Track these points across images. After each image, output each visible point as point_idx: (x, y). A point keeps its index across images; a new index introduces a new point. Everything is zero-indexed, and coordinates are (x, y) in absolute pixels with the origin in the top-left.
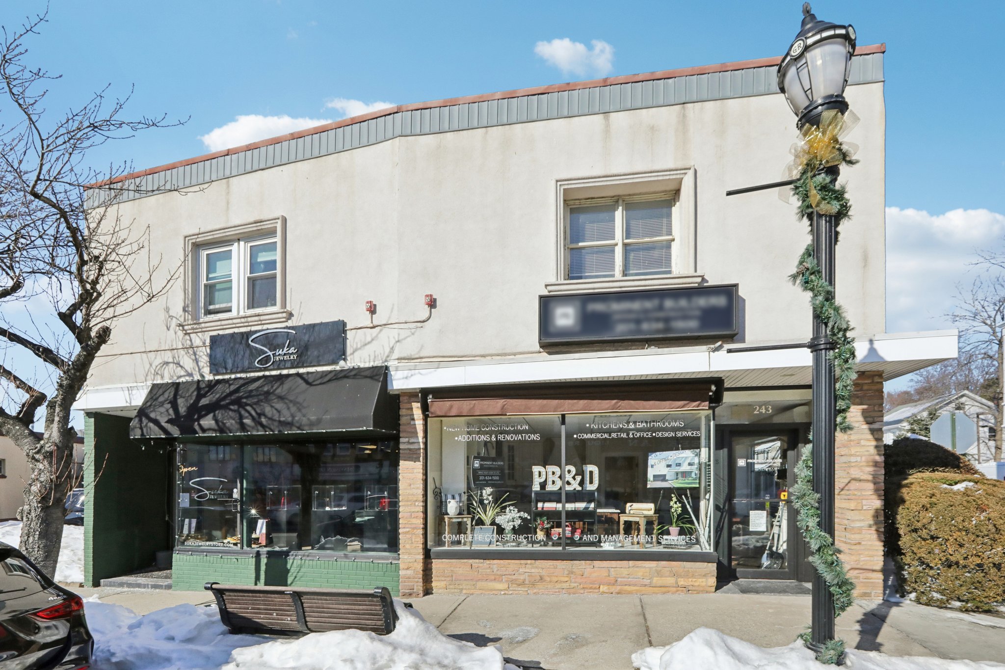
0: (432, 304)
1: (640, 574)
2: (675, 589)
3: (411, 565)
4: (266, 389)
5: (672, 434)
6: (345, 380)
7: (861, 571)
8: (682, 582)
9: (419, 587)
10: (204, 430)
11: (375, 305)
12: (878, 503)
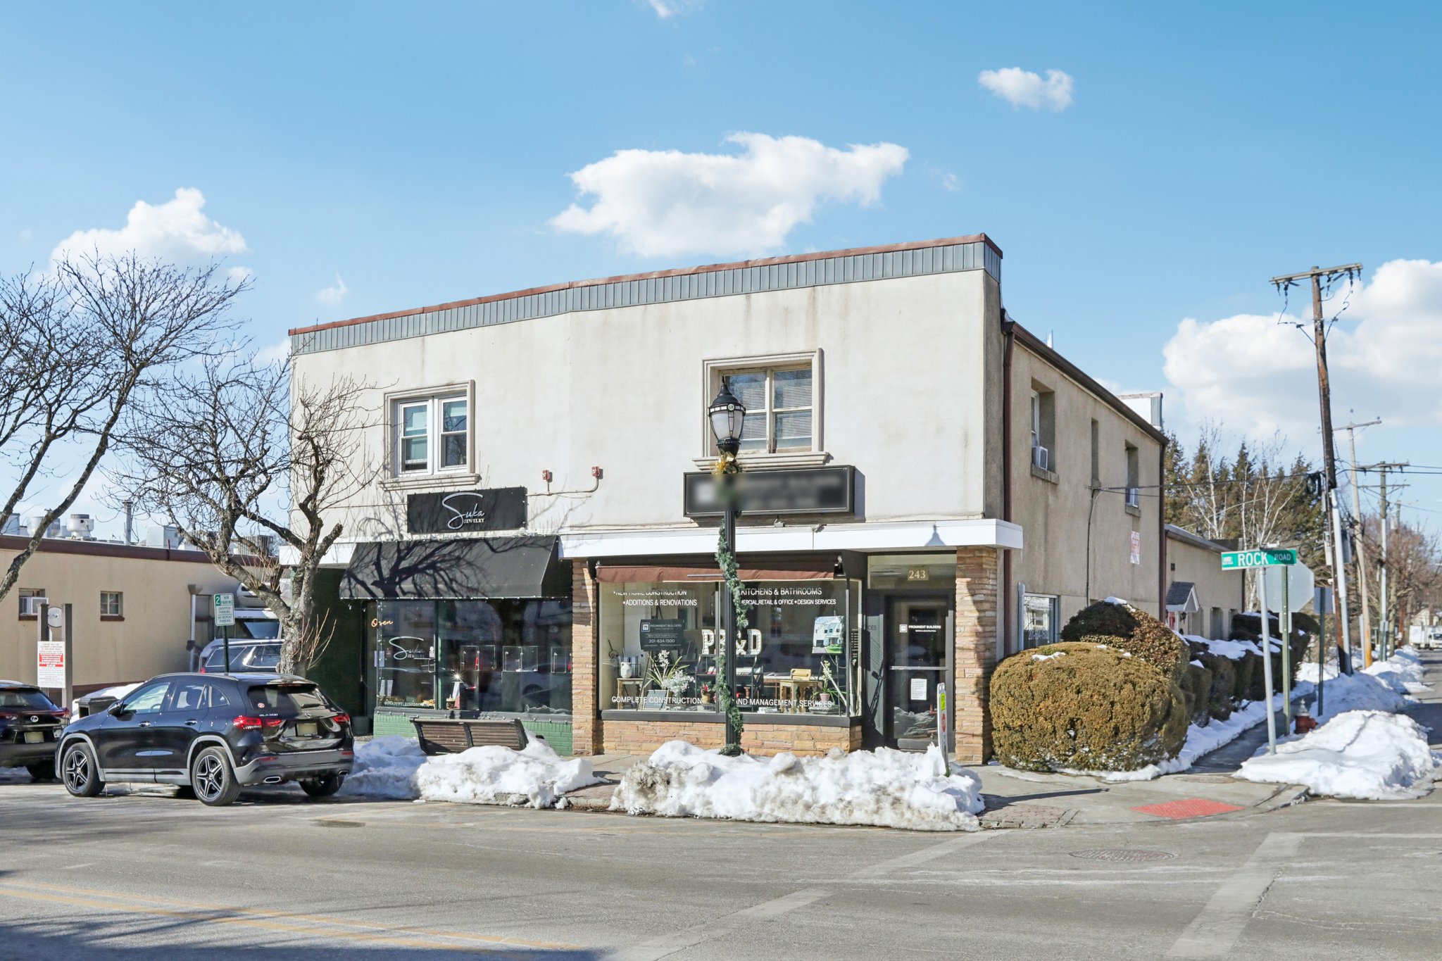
0: (599, 474)
1: (784, 737)
2: (813, 753)
3: (582, 725)
4: (457, 554)
5: (811, 602)
6: (524, 548)
7: (963, 736)
8: (819, 746)
9: (589, 745)
10: (404, 593)
11: (551, 474)
12: (979, 671)
